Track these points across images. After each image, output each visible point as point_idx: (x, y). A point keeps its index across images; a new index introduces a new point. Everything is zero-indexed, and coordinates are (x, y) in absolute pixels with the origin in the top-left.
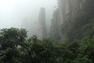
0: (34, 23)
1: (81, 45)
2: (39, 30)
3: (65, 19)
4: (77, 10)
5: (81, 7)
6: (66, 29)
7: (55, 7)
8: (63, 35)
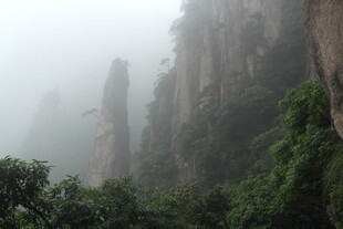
0: (84, 115)
1: (237, 205)
2: (100, 138)
3: (197, 105)
4: (239, 78)
5: (251, 69)
6: (197, 141)
7: (164, 62)
8: (186, 164)
